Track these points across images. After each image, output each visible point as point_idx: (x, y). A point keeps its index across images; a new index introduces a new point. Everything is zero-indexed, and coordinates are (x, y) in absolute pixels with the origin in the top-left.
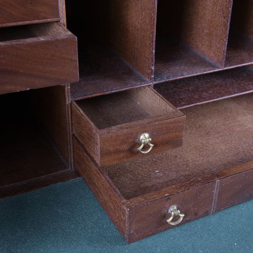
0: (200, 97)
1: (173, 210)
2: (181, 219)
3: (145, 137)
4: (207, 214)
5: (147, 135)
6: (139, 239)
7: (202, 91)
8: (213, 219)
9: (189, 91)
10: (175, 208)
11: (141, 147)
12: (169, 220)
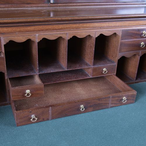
0: (59, 80)
1: (33, 116)
2: (36, 120)
4: (48, 119)
6: (21, 125)
7: (61, 78)
8: (50, 122)
9: (56, 77)
10: (34, 115)
11: (26, 94)
12: (31, 120)
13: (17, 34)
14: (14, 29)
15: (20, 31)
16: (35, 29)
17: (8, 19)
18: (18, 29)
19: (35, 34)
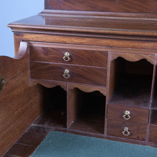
2: (129, 134)
3: (128, 113)
5: (129, 112)
11: (125, 116)
12: (123, 132)
13: (129, 50)
14: (126, 43)
15: (133, 47)
16: (155, 47)
17: (120, 30)
18: (132, 44)
19: (153, 53)
